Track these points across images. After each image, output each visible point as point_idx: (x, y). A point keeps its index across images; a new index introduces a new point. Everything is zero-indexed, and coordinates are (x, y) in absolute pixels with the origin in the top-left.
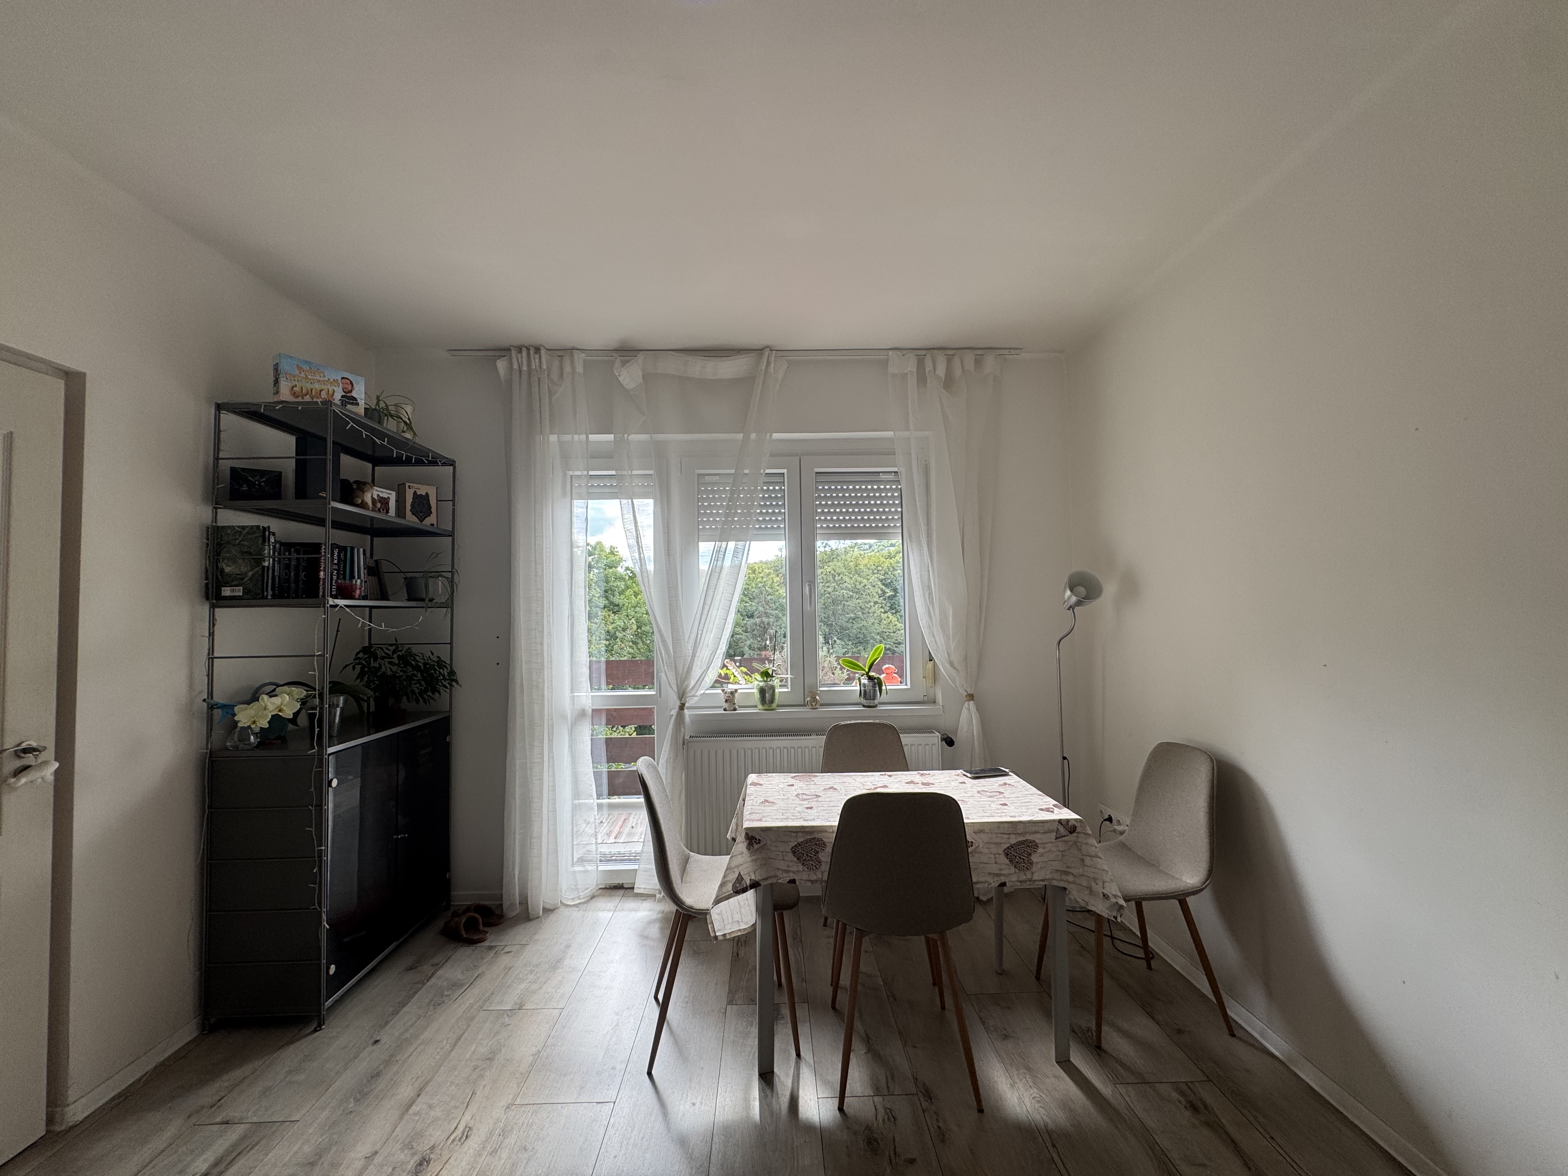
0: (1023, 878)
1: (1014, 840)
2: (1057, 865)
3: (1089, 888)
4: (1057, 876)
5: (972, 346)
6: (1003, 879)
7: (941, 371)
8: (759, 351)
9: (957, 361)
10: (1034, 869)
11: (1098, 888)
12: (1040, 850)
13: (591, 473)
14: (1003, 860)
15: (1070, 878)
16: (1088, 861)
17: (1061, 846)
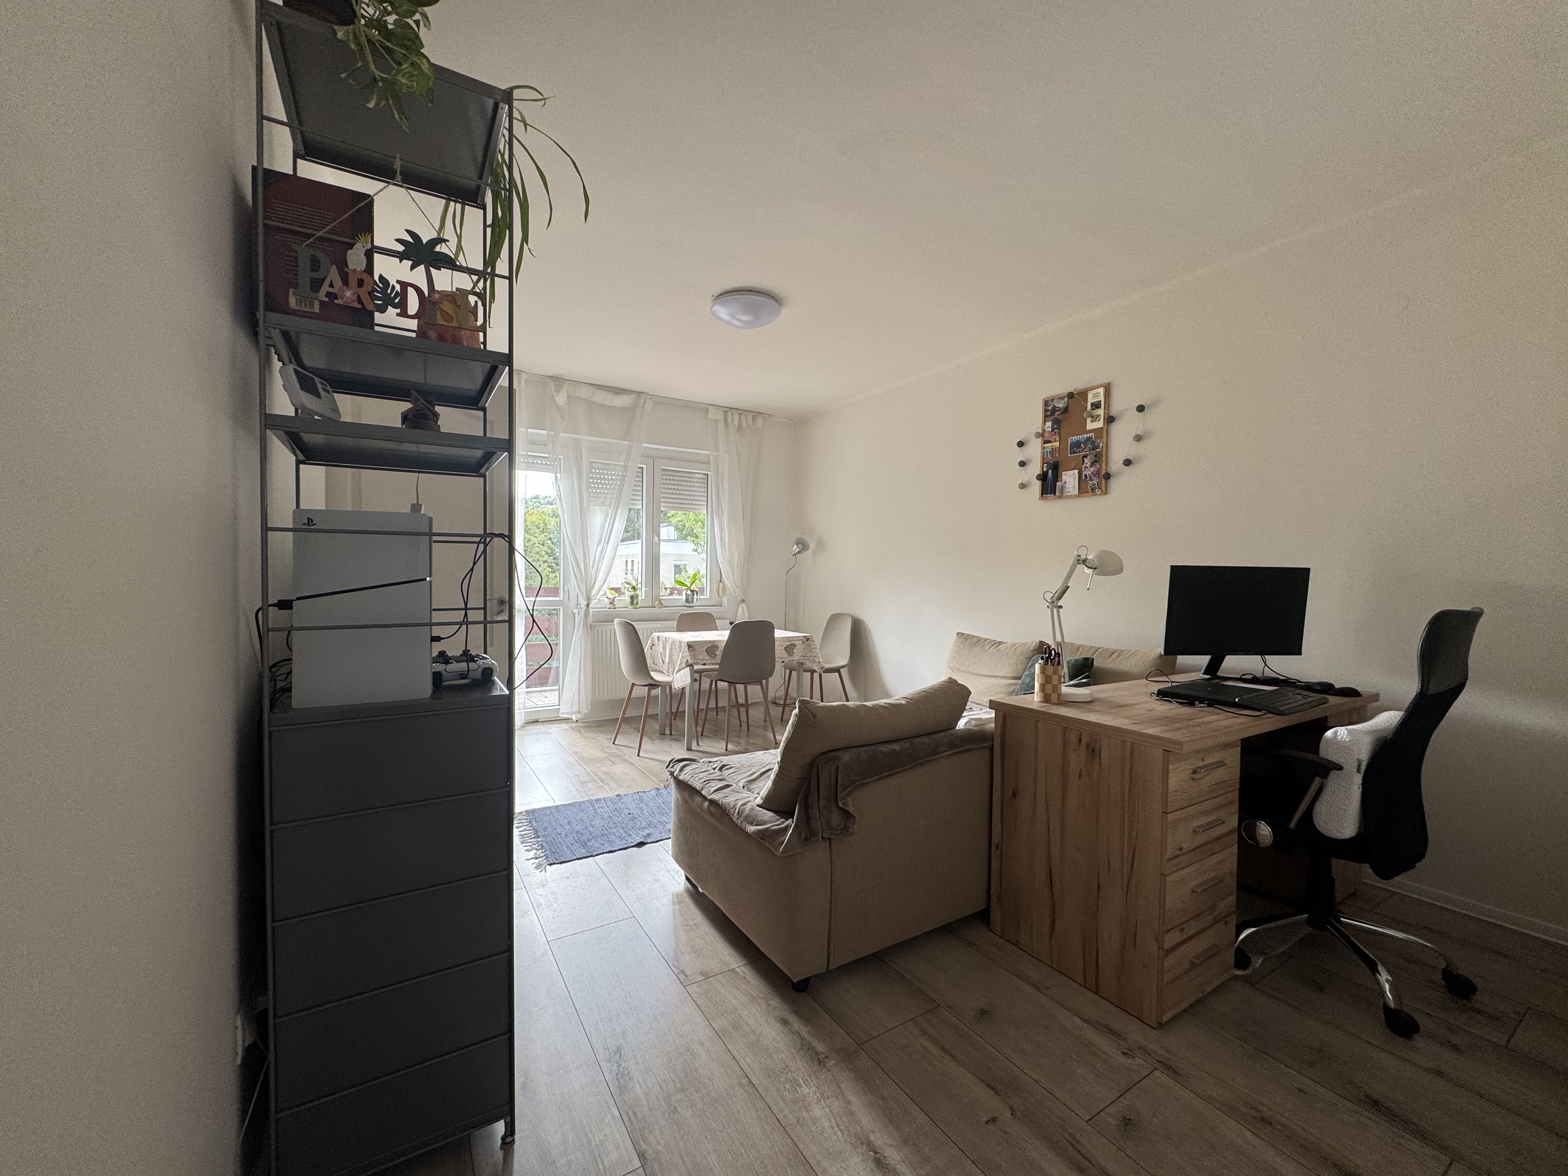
0: (790, 659)
1: (788, 643)
2: (802, 654)
3: (813, 660)
4: (801, 658)
5: (750, 410)
6: (783, 659)
7: (736, 422)
8: (640, 393)
9: (743, 417)
10: (794, 655)
11: (816, 660)
12: (797, 648)
13: (529, 454)
14: (784, 651)
15: (806, 658)
16: (813, 650)
17: (804, 646)
